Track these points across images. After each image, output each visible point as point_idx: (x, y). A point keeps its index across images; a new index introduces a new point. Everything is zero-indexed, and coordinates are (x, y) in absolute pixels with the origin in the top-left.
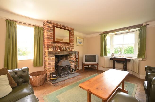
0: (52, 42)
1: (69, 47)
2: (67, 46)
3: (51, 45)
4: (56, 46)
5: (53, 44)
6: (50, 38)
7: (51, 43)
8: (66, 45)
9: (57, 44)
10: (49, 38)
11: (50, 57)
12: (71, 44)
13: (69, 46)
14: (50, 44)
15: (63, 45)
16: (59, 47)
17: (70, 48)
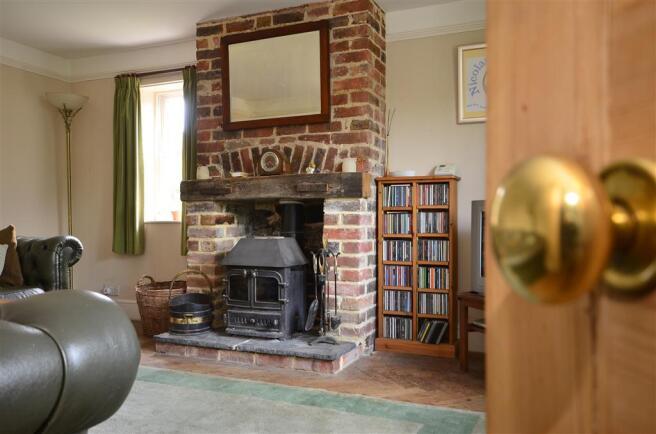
0: (218, 133)
1: (325, 147)
2: (309, 138)
3: (215, 147)
4: (239, 150)
5: (226, 142)
6: (212, 113)
7: (217, 136)
8: (301, 138)
9: (248, 140)
10: (208, 114)
11: (196, 211)
12: (346, 124)
13: (326, 139)
14: (212, 141)
15: (282, 140)
16: (255, 151)
17: (333, 152)
